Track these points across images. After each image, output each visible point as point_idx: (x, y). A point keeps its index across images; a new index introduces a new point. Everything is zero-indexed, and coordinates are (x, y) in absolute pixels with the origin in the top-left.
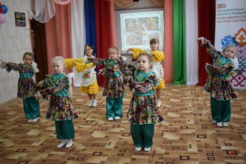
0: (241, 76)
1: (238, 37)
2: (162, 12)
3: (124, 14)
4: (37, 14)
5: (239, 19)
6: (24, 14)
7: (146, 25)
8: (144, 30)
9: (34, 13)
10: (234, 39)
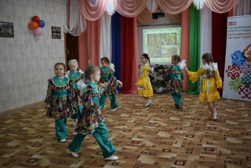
0: (248, 89)
1: (247, 52)
2: (180, 28)
3: (146, 30)
4: (71, 29)
5: (248, 35)
6: (60, 28)
7: (166, 40)
8: (164, 45)
9: (69, 27)
10: (243, 54)
